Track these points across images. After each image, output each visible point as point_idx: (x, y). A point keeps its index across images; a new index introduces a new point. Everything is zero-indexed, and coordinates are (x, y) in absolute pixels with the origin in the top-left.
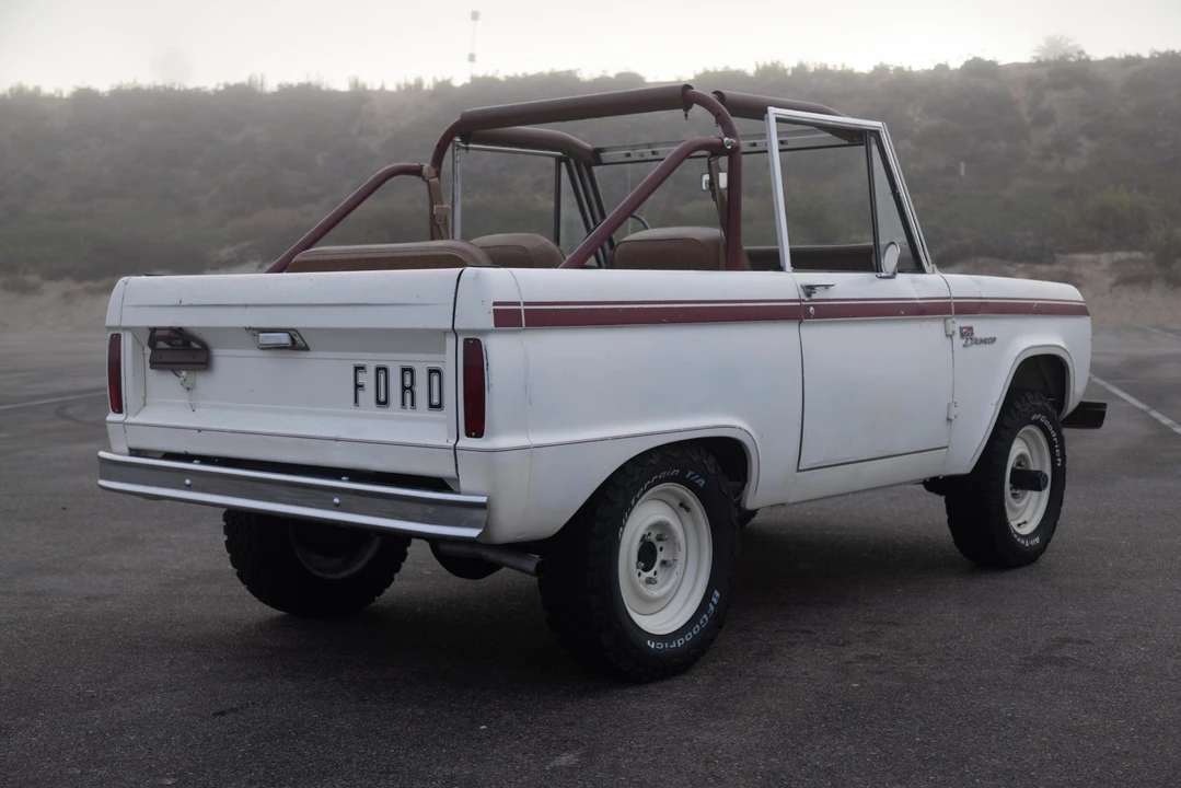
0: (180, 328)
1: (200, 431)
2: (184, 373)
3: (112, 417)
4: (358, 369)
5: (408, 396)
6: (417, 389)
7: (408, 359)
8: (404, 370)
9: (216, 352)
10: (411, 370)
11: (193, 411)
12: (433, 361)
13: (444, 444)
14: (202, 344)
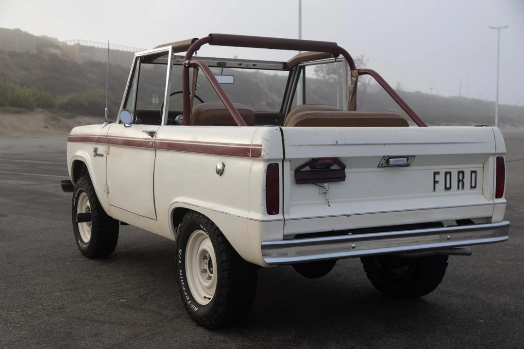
0: (338, 158)
1: (349, 216)
2: (326, 184)
4: (435, 174)
5: (461, 184)
6: (465, 180)
7: (461, 167)
8: (459, 172)
9: (346, 170)
10: (463, 172)
11: (329, 206)
12: (473, 167)
13: (488, 202)
14: (343, 167)
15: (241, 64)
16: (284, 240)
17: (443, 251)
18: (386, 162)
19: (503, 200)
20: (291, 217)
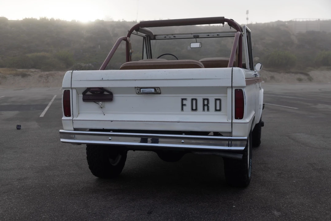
0: (103, 88)
1: (112, 121)
2: (101, 103)
3: (64, 118)
4: (183, 100)
5: (206, 108)
6: (210, 105)
7: (206, 96)
8: (204, 100)
9: (115, 95)
10: (208, 100)
11: (104, 115)
12: (218, 96)
13: (227, 121)
15: (209, 35)
16: (74, 130)
19: (244, 121)
20: (78, 118)
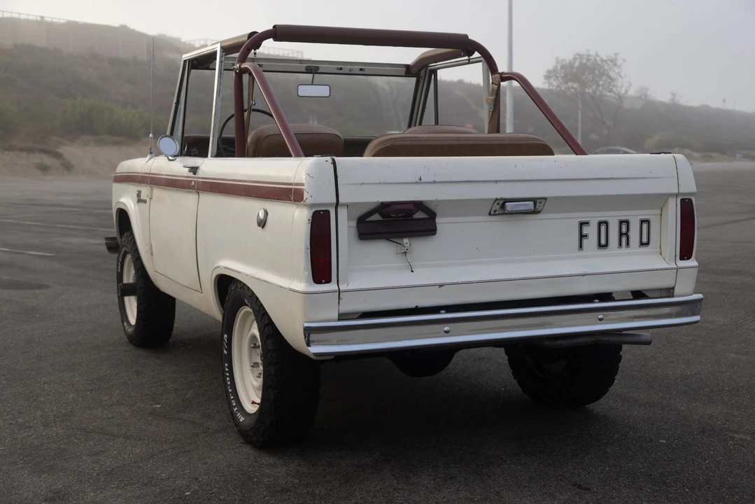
1: (441, 286)
2: (406, 240)
3: (313, 288)
4: (582, 224)
5: (624, 239)
6: (630, 234)
7: (623, 215)
8: (621, 222)
9: (438, 220)
10: (627, 222)
11: (412, 271)
12: (644, 214)
14: (432, 216)
15: (341, 69)
16: (339, 320)
17: (606, 338)
18: (501, 208)
19: (692, 262)
20: (351, 287)
